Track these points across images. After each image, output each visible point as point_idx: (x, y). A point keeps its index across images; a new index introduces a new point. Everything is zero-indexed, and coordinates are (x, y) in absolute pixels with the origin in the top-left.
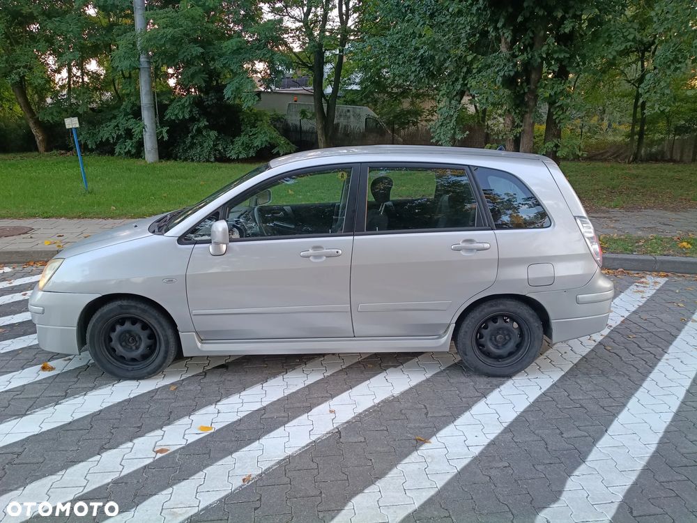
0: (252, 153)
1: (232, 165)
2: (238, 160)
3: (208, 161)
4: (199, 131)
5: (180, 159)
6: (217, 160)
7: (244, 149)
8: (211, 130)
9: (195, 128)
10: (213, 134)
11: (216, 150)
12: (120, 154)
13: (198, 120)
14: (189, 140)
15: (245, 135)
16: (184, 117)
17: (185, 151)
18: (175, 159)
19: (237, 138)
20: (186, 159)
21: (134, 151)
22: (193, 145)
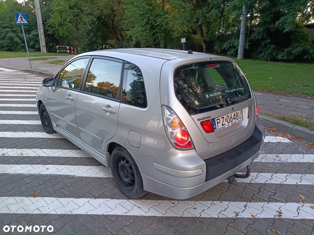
0: (292, 57)
1: (279, 63)
2: (282, 61)
3: (266, 60)
4: (266, 45)
5: (254, 59)
6: (271, 60)
7: (287, 55)
8: (272, 44)
9: (264, 43)
10: (273, 46)
11: (272, 55)
12: (229, 55)
13: (266, 40)
14: (260, 49)
15: (291, 47)
16: (259, 37)
17: (257, 55)
18: (252, 59)
19: (286, 49)
20: (256, 59)
21: (234, 54)
22: (261, 52)
